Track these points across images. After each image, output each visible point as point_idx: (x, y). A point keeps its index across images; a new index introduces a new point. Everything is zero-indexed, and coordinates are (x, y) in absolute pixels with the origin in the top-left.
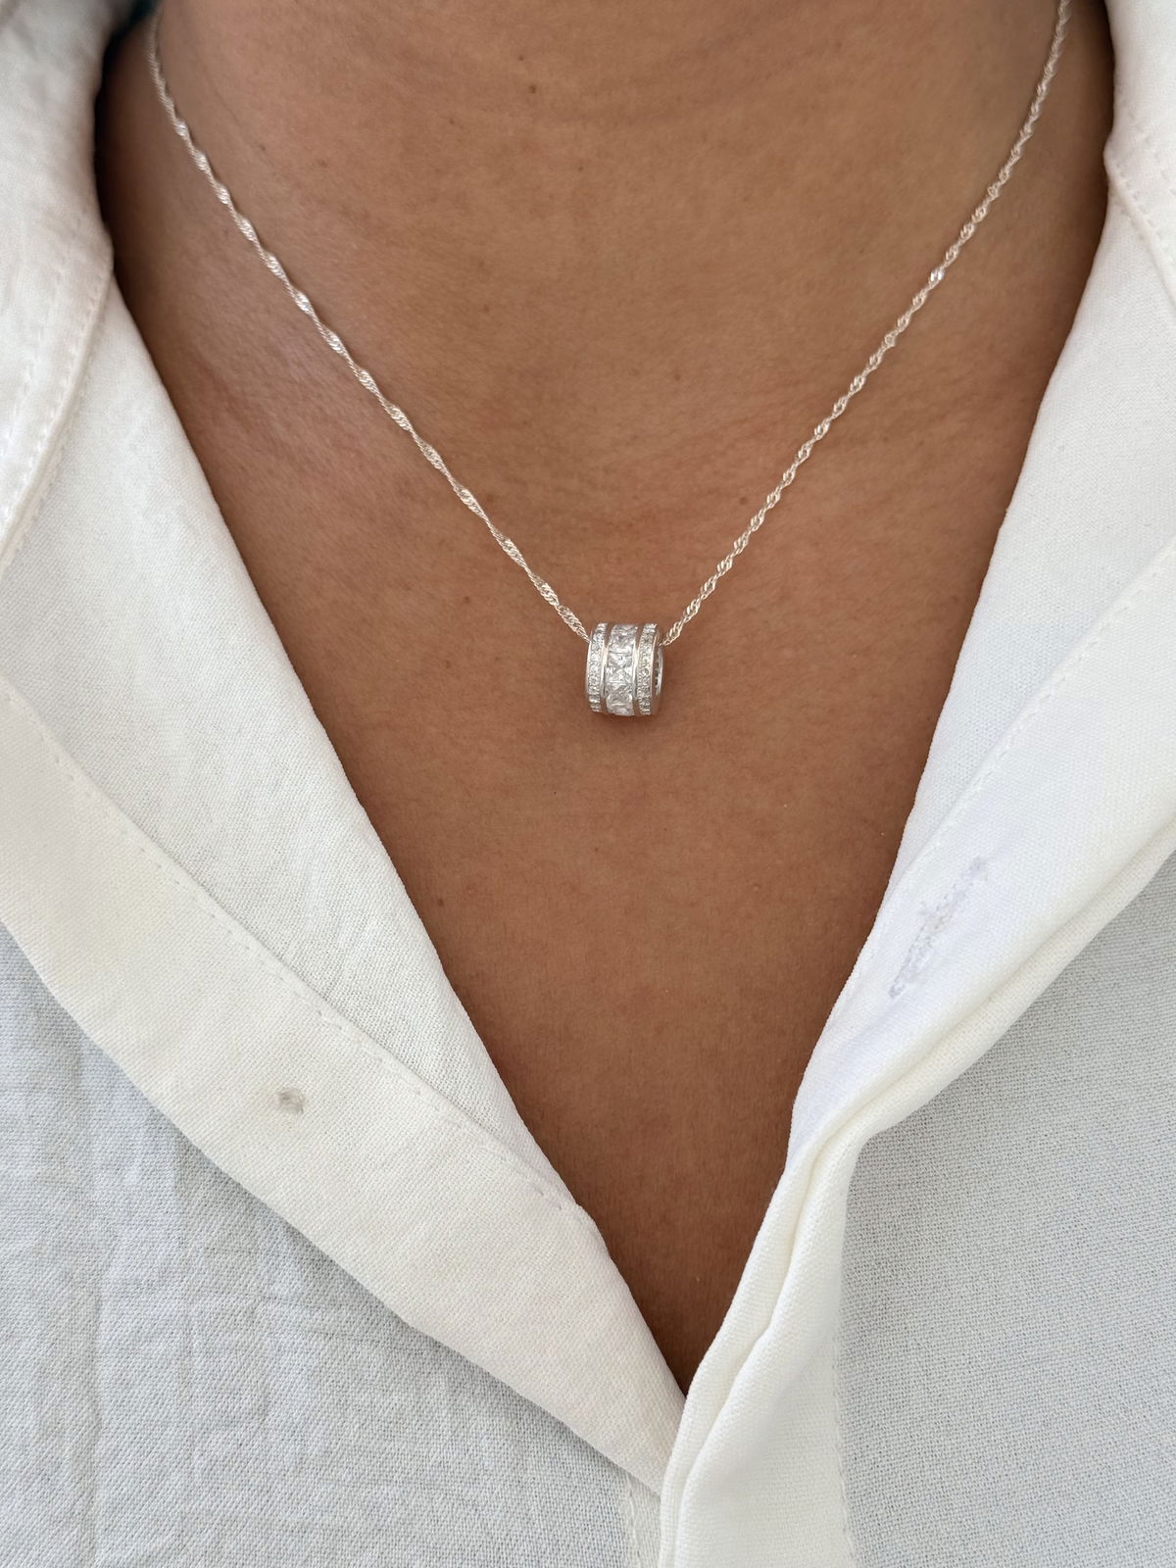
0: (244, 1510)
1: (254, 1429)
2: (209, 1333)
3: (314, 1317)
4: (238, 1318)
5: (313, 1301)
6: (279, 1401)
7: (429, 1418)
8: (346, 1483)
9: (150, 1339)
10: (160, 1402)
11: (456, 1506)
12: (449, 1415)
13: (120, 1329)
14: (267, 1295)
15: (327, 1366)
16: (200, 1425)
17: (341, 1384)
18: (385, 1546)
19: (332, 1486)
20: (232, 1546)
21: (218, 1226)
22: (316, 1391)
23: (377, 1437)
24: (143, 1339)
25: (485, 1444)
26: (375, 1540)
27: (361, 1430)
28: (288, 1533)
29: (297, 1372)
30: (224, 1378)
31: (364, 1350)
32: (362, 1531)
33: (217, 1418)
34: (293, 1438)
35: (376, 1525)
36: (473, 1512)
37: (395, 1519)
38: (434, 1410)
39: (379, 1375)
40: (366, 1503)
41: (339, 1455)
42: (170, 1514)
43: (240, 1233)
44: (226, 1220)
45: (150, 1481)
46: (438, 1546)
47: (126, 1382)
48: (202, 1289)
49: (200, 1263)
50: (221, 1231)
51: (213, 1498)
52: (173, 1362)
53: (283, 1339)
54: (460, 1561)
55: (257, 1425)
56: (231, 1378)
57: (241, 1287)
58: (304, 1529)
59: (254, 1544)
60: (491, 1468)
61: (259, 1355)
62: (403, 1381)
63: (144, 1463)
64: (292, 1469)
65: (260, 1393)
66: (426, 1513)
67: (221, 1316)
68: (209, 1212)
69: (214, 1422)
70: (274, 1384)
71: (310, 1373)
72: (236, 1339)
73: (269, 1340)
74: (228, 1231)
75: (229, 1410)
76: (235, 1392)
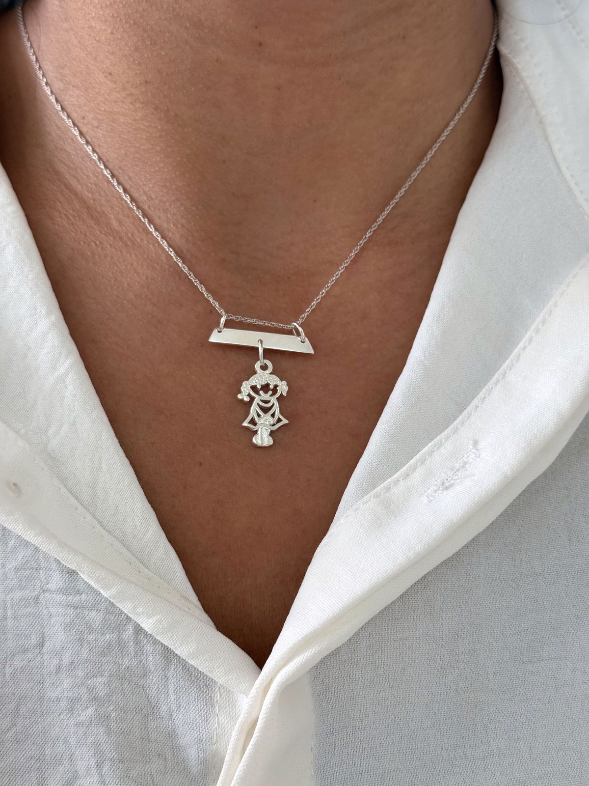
0: (30, 692)
1: (37, 653)
2: (16, 608)
3: (69, 599)
4: (31, 601)
5: (68, 592)
6: (50, 640)
7: (124, 646)
8: (80, 677)
11: (134, 687)
12: (134, 645)
14: (45, 590)
15: (74, 622)
16: (10, 652)
17: (79, 631)
19: (74, 678)
20: (24, 709)
21: (21, 557)
22: (68, 634)
23: (98, 655)
25: (151, 658)
26: (93, 703)
27: (88, 652)
28: (51, 702)
29: (59, 625)
30: (23, 630)
31: (93, 614)
33: (19, 649)
34: (56, 657)
36: (142, 690)
37: (104, 694)
38: (126, 642)
39: (100, 626)
40: (90, 686)
41: (78, 664)
43: (32, 560)
44: (25, 554)
46: (124, 706)
48: (13, 588)
49: (13, 574)
50: (23, 559)
53: (52, 610)
54: (134, 713)
56: (27, 629)
57: (33, 586)
58: (58, 700)
59: (35, 708)
60: (152, 670)
61: (41, 618)
64: (54, 672)
65: (40, 636)
66: (119, 691)
67: (22, 600)
68: (17, 551)
69: (17, 651)
70: (48, 632)
71: (65, 626)
72: (29, 611)
73: (46, 610)
74: (26, 560)
75: (25, 645)
76: (28, 636)
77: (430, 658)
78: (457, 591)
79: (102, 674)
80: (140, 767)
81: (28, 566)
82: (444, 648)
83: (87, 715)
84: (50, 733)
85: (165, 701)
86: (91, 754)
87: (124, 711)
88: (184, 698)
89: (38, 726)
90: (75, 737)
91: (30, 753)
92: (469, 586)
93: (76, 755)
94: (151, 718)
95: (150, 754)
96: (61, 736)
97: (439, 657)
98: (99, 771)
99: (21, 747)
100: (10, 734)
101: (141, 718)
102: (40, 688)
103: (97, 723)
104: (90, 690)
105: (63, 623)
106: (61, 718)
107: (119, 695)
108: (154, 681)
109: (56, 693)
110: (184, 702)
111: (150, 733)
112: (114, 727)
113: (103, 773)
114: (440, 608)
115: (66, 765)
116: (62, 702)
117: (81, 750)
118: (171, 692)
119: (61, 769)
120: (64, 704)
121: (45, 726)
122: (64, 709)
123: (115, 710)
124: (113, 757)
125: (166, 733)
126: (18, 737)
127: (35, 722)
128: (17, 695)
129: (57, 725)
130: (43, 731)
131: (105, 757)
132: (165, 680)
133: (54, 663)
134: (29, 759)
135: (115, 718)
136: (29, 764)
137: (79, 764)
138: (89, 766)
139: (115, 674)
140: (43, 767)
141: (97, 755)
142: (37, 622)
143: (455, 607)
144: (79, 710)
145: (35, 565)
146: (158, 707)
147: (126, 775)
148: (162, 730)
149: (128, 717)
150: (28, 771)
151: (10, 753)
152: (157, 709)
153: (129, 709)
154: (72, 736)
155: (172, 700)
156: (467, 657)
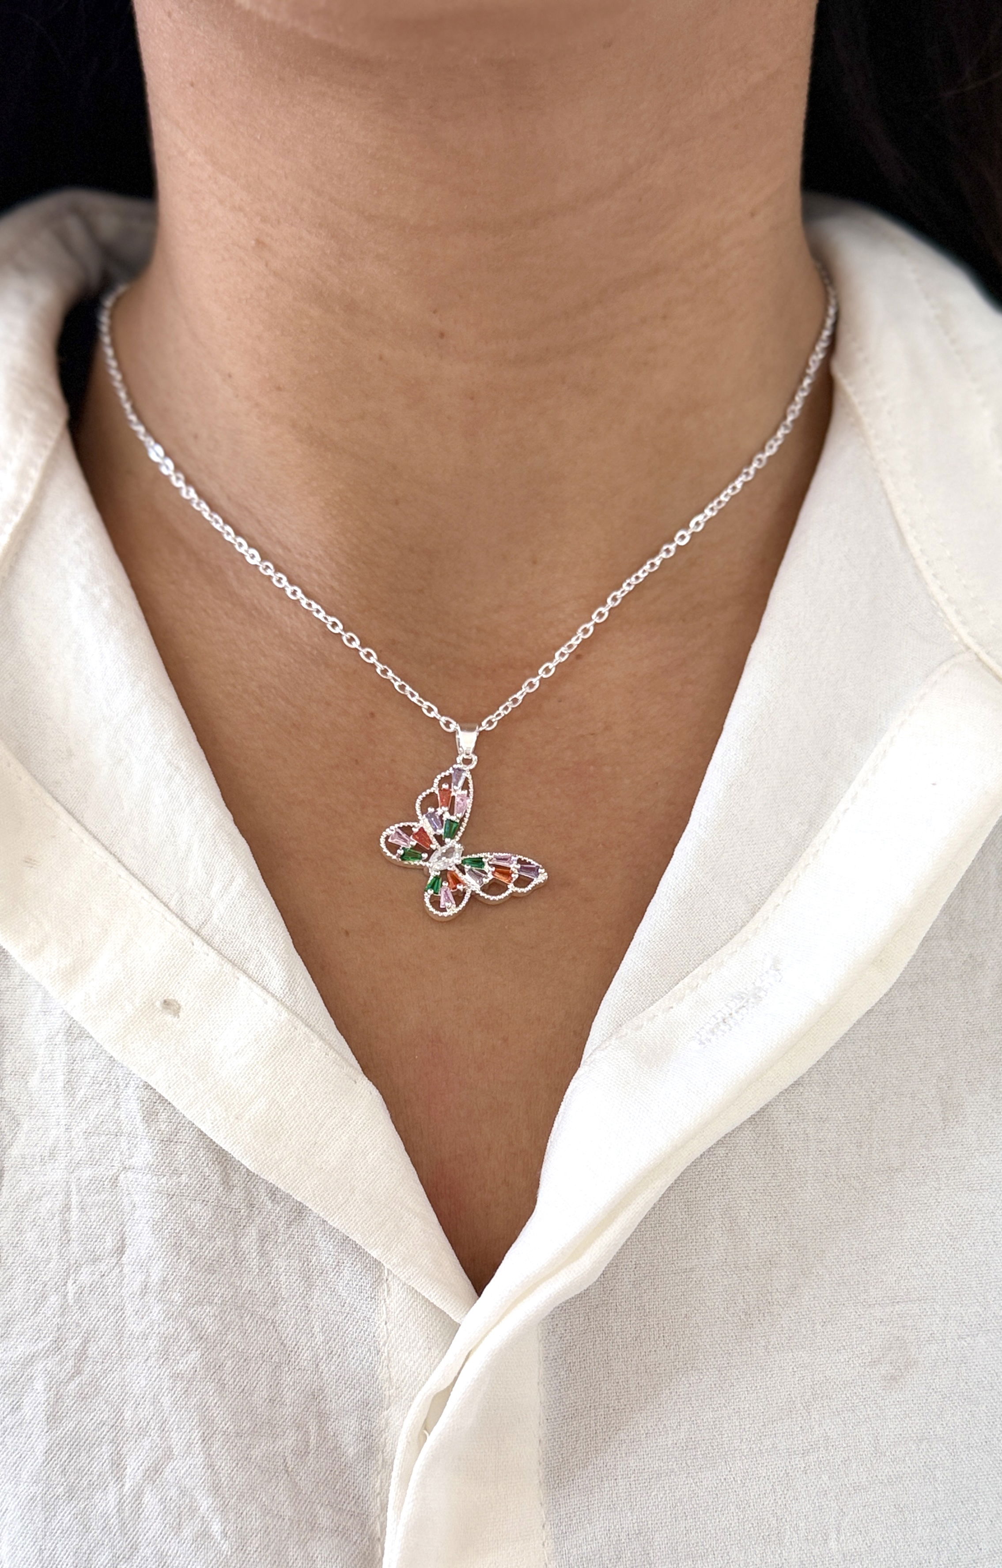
0: (104, 1323)
1: (114, 1264)
2: (84, 1194)
3: (160, 1182)
4: (106, 1183)
5: (161, 1170)
6: (132, 1245)
7: (242, 1259)
8: (178, 1303)
9: (39, 1199)
10: (45, 1244)
11: (259, 1322)
12: (258, 1258)
13: (18, 1191)
14: (127, 1167)
15: (168, 1218)
16: (74, 1262)
17: (177, 1231)
18: (205, 1350)
19: (167, 1305)
20: (94, 1349)
21: (94, 1116)
22: (158, 1236)
23: (203, 1270)
24: (35, 1199)
25: (283, 1278)
26: (198, 1345)
27: (192, 1265)
28: (134, 1340)
30: (93, 1227)
31: (197, 1207)
32: (189, 1338)
33: (87, 1256)
34: (141, 1271)
35: (199, 1335)
36: (271, 1327)
37: (214, 1331)
38: (246, 1253)
39: (207, 1226)
40: (192, 1319)
41: (173, 1283)
42: (49, 1325)
43: (109, 1121)
44: (100, 1111)
45: (35, 1301)
46: (245, 1351)
47: (20, 1230)
48: (81, 1162)
49: (80, 1143)
50: (96, 1120)
51: (82, 1314)
52: (57, 1215)
53: (137, 1198)
54: (261, 1362)
55: (116, 1262)
56: (98, 1227)
57: (109, 1161)
58: (145, 1337)
59: (110, 1348)
60: (286, 1296)
61: (120, 1210)
62: (225, 1231)
63: (31, 1288)
64: (138, 1293)
65: (118, 1238)
66: (237, 1327)
67: (93, 1182)
68: (88, 1106)
69: (84, 1260)
70: (130, 1231)
71: (154, 1223)
72: (104, 1198)
73: (127, 1199)
74: (101, 1120)
75: (96, 1250)
76: (101, 1237)
77: (728, 1299)
78: (772, 1194)
79: (211, 1301)
80: (268, 1445)
81: (103, 1129)
82: (750, 1283)
83: (189, 1362)
84: (132, 1386)
85: (309, 1344)
86: (193, 1423)
87: (245, 1357)
88: (337, 1341)
89: (113, 1376)
90: (170, 1395)
91: (102, 1416)
92: (790, 1186)
93: (170, 1423)
94: (287, 1369)
95: (284, 1424)
96: (147, 1393)
97: (742, 1297)
98: (205, 1449)
99: (89, 1407)
100: (72, 1386)
101: (271, 1370)
102: (117, 1318)
103: (204, 1376)
104: (193, 1325)
105: (151, 1219)
106: (149, 1365)
107: (237, 1334)
108: (289, 1313)
109: (142, 1327)
110: (337, 1347)
111: (284, 1393)
112: (230, 1383)
113: (211, 1453)
114: (746, 1220)
115: (154, 1438)
116: (151, 1341)
117: (178, 1417)
118: (317, 1330)
119: (146, 1443)
120: (153, 1343)
121: (125, 1376)
122: (154, 1352)
123: (231, 1355)
124: (228, 1428)
125: (310, 1393)
126: (84, 1391)
127: (109, 1369)
128: (85, 1326)
129: (142, 1375)
130: (122, 1384)
131: (215, 1429)
132: (306, 1312)
133: (138, 1280)
134: (100, 1426)
135: (231, 1369)
136: (100, 1433)
137: (174, 1436)
138: (191, 1441)
139: (230, 1301)
140: (120, 1438)
141: (202, 1424)
142: (114, 1216)
143: (768, 1219)
144: (176, 1354)
145: (113, 1128)
146: (297, 1354)
147: (246, 1456)
148: (302, 1389)
149: (251, 1369)
150: (97, 1443)
151: (72, 1415)
152: (296, 1357)
153: (252, 1355)
154: (165, 1394)
155: (319, 1343)
156: (785, 1296)
